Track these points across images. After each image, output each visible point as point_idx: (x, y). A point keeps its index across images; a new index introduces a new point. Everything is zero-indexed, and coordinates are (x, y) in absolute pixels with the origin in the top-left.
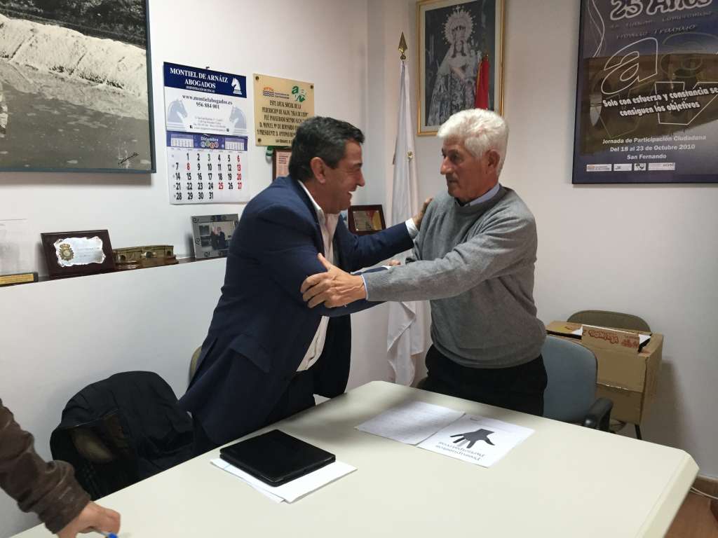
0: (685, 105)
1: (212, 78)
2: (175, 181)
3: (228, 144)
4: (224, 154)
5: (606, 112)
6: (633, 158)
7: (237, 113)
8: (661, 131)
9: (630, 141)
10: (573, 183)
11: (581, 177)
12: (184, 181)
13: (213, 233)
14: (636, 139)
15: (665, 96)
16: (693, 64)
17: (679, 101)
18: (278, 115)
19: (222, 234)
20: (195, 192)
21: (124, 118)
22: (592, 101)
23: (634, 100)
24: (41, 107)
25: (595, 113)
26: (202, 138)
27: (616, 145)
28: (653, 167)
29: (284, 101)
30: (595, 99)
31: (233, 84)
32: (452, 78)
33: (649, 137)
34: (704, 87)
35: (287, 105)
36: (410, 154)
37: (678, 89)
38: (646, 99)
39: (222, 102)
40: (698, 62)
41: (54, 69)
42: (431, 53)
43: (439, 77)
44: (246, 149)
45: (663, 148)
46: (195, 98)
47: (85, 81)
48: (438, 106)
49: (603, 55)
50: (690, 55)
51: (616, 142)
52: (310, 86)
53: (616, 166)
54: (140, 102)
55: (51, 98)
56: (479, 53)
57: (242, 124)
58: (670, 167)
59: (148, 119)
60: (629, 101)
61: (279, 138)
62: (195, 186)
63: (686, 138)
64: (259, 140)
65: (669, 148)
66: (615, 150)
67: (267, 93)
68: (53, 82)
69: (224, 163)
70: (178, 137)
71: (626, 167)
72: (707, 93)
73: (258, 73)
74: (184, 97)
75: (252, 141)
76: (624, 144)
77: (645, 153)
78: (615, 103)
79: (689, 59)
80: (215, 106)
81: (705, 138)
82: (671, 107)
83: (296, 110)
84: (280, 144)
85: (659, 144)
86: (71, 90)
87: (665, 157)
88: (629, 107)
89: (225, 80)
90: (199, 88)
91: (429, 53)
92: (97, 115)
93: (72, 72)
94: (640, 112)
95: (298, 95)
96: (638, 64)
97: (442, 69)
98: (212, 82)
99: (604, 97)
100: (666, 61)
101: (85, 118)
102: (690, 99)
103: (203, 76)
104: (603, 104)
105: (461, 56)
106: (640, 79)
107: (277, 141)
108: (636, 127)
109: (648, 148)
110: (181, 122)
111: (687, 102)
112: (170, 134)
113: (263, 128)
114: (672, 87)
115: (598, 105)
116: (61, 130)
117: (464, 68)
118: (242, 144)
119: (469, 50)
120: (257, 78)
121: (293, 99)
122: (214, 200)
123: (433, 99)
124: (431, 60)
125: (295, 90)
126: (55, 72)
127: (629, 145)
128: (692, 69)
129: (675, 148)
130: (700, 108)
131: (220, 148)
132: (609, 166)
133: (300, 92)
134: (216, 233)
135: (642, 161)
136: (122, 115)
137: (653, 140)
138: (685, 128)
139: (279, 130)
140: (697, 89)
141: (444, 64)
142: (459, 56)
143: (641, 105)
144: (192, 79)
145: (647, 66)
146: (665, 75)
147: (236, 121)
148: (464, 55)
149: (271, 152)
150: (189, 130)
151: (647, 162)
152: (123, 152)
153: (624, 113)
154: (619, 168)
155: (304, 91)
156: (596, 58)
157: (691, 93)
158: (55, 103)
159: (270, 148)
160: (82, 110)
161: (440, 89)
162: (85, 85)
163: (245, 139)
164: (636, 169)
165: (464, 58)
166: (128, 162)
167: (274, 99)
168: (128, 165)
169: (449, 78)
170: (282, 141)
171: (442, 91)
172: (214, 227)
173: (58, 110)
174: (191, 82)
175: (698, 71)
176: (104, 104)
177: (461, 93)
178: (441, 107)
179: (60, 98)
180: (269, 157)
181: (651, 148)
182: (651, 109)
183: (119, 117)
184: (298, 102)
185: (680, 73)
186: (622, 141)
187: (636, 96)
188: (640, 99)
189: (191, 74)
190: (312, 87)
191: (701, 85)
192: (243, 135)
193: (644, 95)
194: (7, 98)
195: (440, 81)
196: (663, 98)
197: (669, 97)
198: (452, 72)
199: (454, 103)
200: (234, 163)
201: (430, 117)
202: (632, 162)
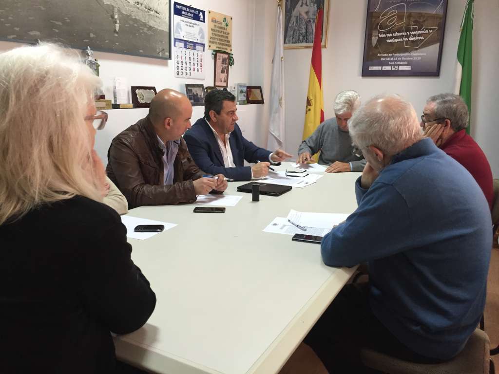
0: (417, 38)
1: (192, 11)
2: (177, 65)
3: (198, 47)
4: (196, 52)
5: (380, 40)
6: (392, 63)
7: (201, 31)
8: (406, 50)
9: (391, 55)
10: (362, 76)
11: (366, 73)
12: (180, 65)
13: (193, 93)
14: (393, 54)
15: (408, 33)
16: (422, 18)
17: (414, 36)
18: (217, 33)
19: (197, 94)
20: (184, 71)
21: (160, 30)
22: (373, 34)
23: (394, 34)
24: (131, 22)
25: (374, 40)
26: (188, 43)
27: (384, 57)
28: (401, 68)
29: (220, 25)
30: (375, 33)
31: (200, 15)
32: (300, 18)
33: (399, 53)
34: (426, 29)
35: (221, 28)
36: (282, 58)
37: (414, 30)
38: (399, 34)
39: (195, 24)
40: (424, 17)
41: (136, 3)
42: (289, 3)
43: (293, 17)
44: (204, 51)
45: (406, 59)
46: (185, 22)
47: (146, 10)
48: (292, 33)
49: (380, 11)
50: (421, 13)
51: (384, 55)
52: (230, 18)
53: (383, 67)
54: (165, 22)
55: (134, 17)
56: (316, 5)
57: (203, 37)
58: (409, 68)
59: (168, 31)
60: (391, 35)
61: (218, 46)
62: (184, 68)
63: (417, 54)
64: (210, 46)
65: (409, 59)
66: (384, 59)
67: (214, 21)
68: (135, 9)
69: (196, 57)
70: (179, 42)
71: (388, 68)
72: (427, 32)
73: (210, 9)
74: (181, 20)
75: (206, 46)
76: (388, 57)
77: (398, 61)
78: (385, 36)
79: (420, 15)
80: (193, 27)
81: (425, 54)
82: (411, 39)
83: (225, 31)
84: (217, 49)
85: (405, 57)
86: (141, 14)
87: (407, 63)
88: (391, 38)
89: (196, 13)
90: (187, 16)
91: (288, 3)
92: (150, 28)
93: (142, 5)
94: (396, 40)
95: (225, 22)
96: (396, 16)
97: (295, 13)
98: (192, 13)
99: (379, 32)
100: (410, 16)
101: (146, 29)
102: (420, 35)
103: (188, 10)
104: (379, 36)
105: (306, 7)
106: (397, 24)
107: (217, 47)
108: (394, 48)
109: (399, 59)
110: (180, 33)
111: (418, 36)
112: (175, 39)
113: (212, 40)
114: (412, 29)
115: (376, 36)
116: (137, 35)
117: (307, 13)
118: (202, 48)
119: (310, 3)
120: (210, 12)
121: (224, 25)
122: (192, 76)
123: (289, 29)
124: (289, 7)
125: (225, 20)
126: (136, 4)
127: (390, 57)
128: (421, 20)
129: (412, 59)
130: (423, 40)
131: (194, 49)
132: (380, 68)
133: (226, 21)
134: (195, 94)
135: (396, 65)
136: (159, 28)
137: (402, 55)
138: (416, 49)
139: (218, 42)
140: (423, 30)
141: (296, 9)
142: (304, 6)
143: (397, 37)
144: (185, 11)
145: (400, 18)
146: (409, 23)
147: (201, 35)
148: (307, 6)
149: (215, 53)
150: (183, 39)
151: (398, 65)
152: (159, 48)
153: (389, 41)
154: (385, 68)
155: (228, 20)
156: (376, 12)
157: (420, 32)
158: (135, 20)
159: (214, 51)
160: (145, 25)
161: (293, 24)
162: (147, 12)
163: (204, 45)
164: (393, 69)
165: (308, 7)
166: (160, 53)
167: (216, 24)
168: (161, 55)
169: (299, 18)
170: (219, 48)
171: (294, 25)
172: (194, 90)
173: (137, 24)
174: (184, 13)
175: (424, 21)
176: (153, 22)
177: (305, 26)
178: (293, 33)
179: (137, 18)
180: (213, 56)
181: (400, 59)
182: (401, 39)
183: (158, 29)
184: (226, 27)
185: (416, 22)
186: (387, 55)
187: (395, 33)
188: (396, 34)
189: (184, 8)
190: (232, 19)
191: (425, 28)
192: (203, 43)
193: (399, 32)
194: (119, 16)
195: (293, 19)
196: (407, 34)
197: (410, 33)
198: (300, 14)
199: (301, 32)
200: (199, 57)
201: (287, 39)
202: (391, 65)
